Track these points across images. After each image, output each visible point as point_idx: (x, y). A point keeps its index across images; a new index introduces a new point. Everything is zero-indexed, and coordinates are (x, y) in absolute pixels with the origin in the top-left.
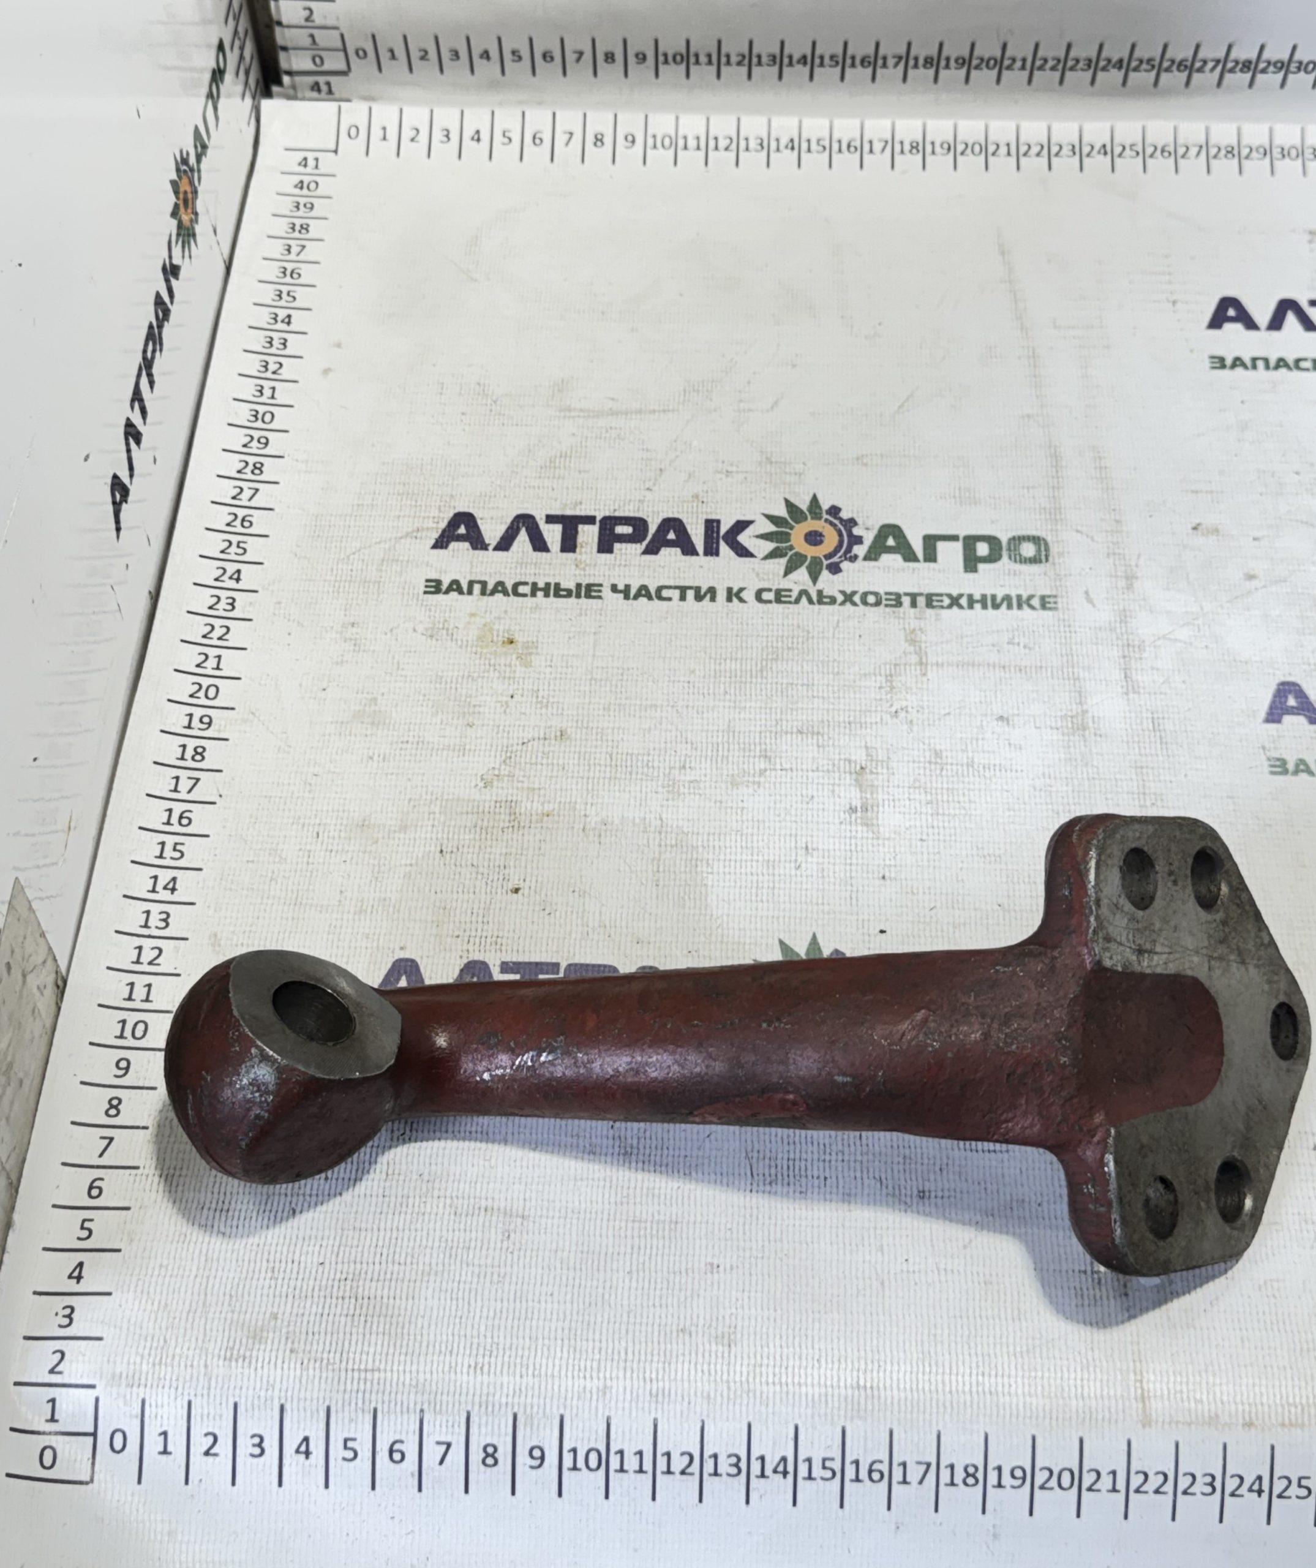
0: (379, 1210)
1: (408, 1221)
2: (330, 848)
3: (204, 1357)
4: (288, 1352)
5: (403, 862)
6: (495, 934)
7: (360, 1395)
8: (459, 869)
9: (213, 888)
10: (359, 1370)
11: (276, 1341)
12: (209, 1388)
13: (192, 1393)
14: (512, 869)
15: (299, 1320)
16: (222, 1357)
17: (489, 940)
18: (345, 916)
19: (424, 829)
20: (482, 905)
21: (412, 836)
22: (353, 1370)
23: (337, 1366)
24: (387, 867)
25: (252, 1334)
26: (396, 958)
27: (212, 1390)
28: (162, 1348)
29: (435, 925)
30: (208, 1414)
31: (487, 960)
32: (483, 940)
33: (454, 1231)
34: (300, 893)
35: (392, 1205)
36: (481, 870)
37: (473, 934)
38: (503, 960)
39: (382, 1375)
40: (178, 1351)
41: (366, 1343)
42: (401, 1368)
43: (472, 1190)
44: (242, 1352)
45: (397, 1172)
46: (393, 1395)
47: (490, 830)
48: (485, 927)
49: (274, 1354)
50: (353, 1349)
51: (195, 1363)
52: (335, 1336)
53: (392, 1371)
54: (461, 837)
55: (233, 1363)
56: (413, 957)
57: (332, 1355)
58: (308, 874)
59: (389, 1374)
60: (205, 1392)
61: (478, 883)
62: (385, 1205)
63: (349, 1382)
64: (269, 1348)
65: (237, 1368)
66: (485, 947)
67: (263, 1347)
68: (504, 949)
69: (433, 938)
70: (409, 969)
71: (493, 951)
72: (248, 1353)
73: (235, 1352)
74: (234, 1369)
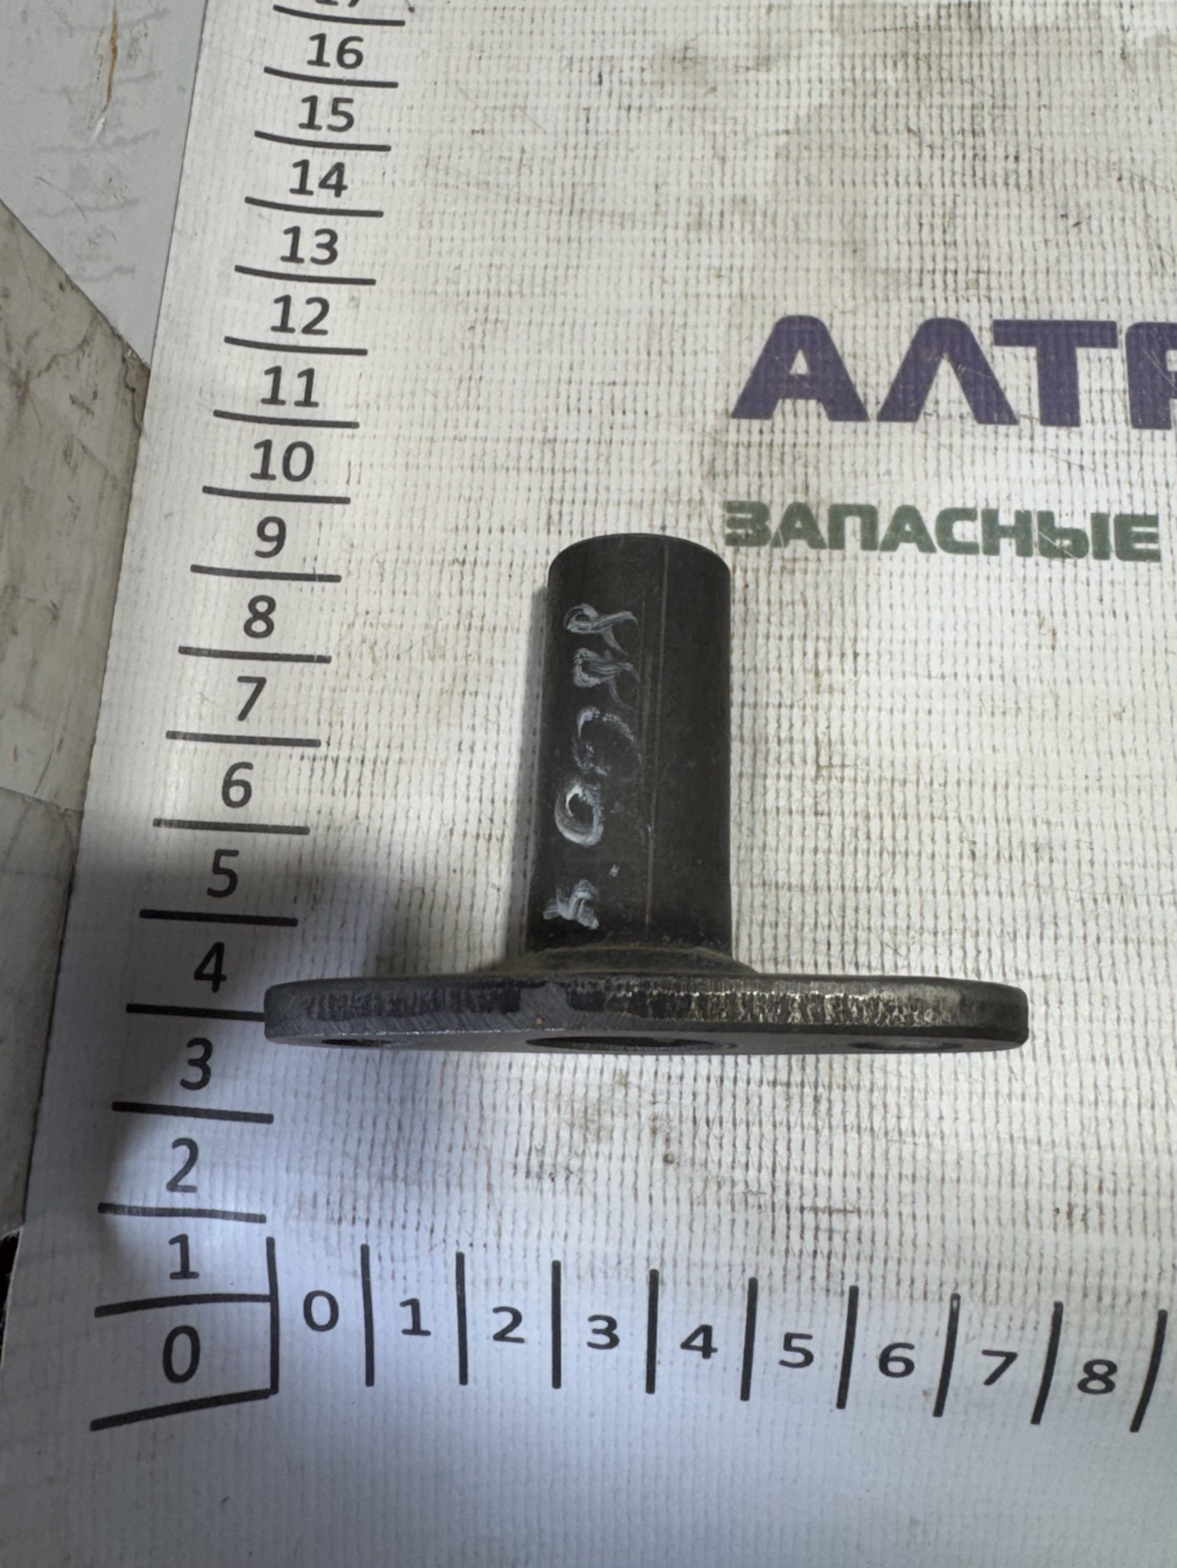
0: (810, 845)
1: (875, 872)
2: (625, 102)
3: (483, 1170)
4: (659, 1164)
5: (771, 128)
6: (973, 266)
7: (821, 1262)
8: (883, 139)
9: (413, 183)
10: (815, 1210)
11: (631, 1135)
12: (499, 1234)
13: (465, 1238)
14: (989, 135)
15: (675, 1089)
16: (522, 1171)
17: (961, 277)
18: (670, 232)
19: (804, 63)
20: (939, 211)
21: (782, 78)
22: (802, 1209)
23: (766, 1200)
24: (741, 137)
25: (579, 1120)
26: (779, 316)
27: (506, 1237)
28: (397, 1146)
29: (849, 250)
31: (963, 318)
32: (950, 277)
33: (975, 893)
34: (579, 190)
35: (836, 832)
36: (927, 138)
37: (929, 266)
38: (997, 316)
39: (866, 1221)
41: (824, 1150)
42: (906, 1210)
43: (1001, 803)
44: (561, 1159)
45: (836, 760)
46: (892, 1265)
47: (934, 60)
48: (951, 252)
49: (629, 1164)
50: (796, 1162)
51: (467, 1180)
52: (755, 1129)
53: (886, 1214)
54: (880, 76)
55: (547, 1184)
56: (813, 313)
57: (752, 1173)
58: (591, 153)
59: (880, 1220)
60: (492, 1240)
61: (925, 167)
62: (822, 834)
63: (795, 1235)
64: (617, 1152)
65: (554, 1193)
66: (955, 290)
67: (604, 1148)
68: (994, 295)
69: (847, 276)
70: (807, 337)
71: (974, 300)
72: (575, 1163)
73: (548, 1160)
74: (548, 1195)
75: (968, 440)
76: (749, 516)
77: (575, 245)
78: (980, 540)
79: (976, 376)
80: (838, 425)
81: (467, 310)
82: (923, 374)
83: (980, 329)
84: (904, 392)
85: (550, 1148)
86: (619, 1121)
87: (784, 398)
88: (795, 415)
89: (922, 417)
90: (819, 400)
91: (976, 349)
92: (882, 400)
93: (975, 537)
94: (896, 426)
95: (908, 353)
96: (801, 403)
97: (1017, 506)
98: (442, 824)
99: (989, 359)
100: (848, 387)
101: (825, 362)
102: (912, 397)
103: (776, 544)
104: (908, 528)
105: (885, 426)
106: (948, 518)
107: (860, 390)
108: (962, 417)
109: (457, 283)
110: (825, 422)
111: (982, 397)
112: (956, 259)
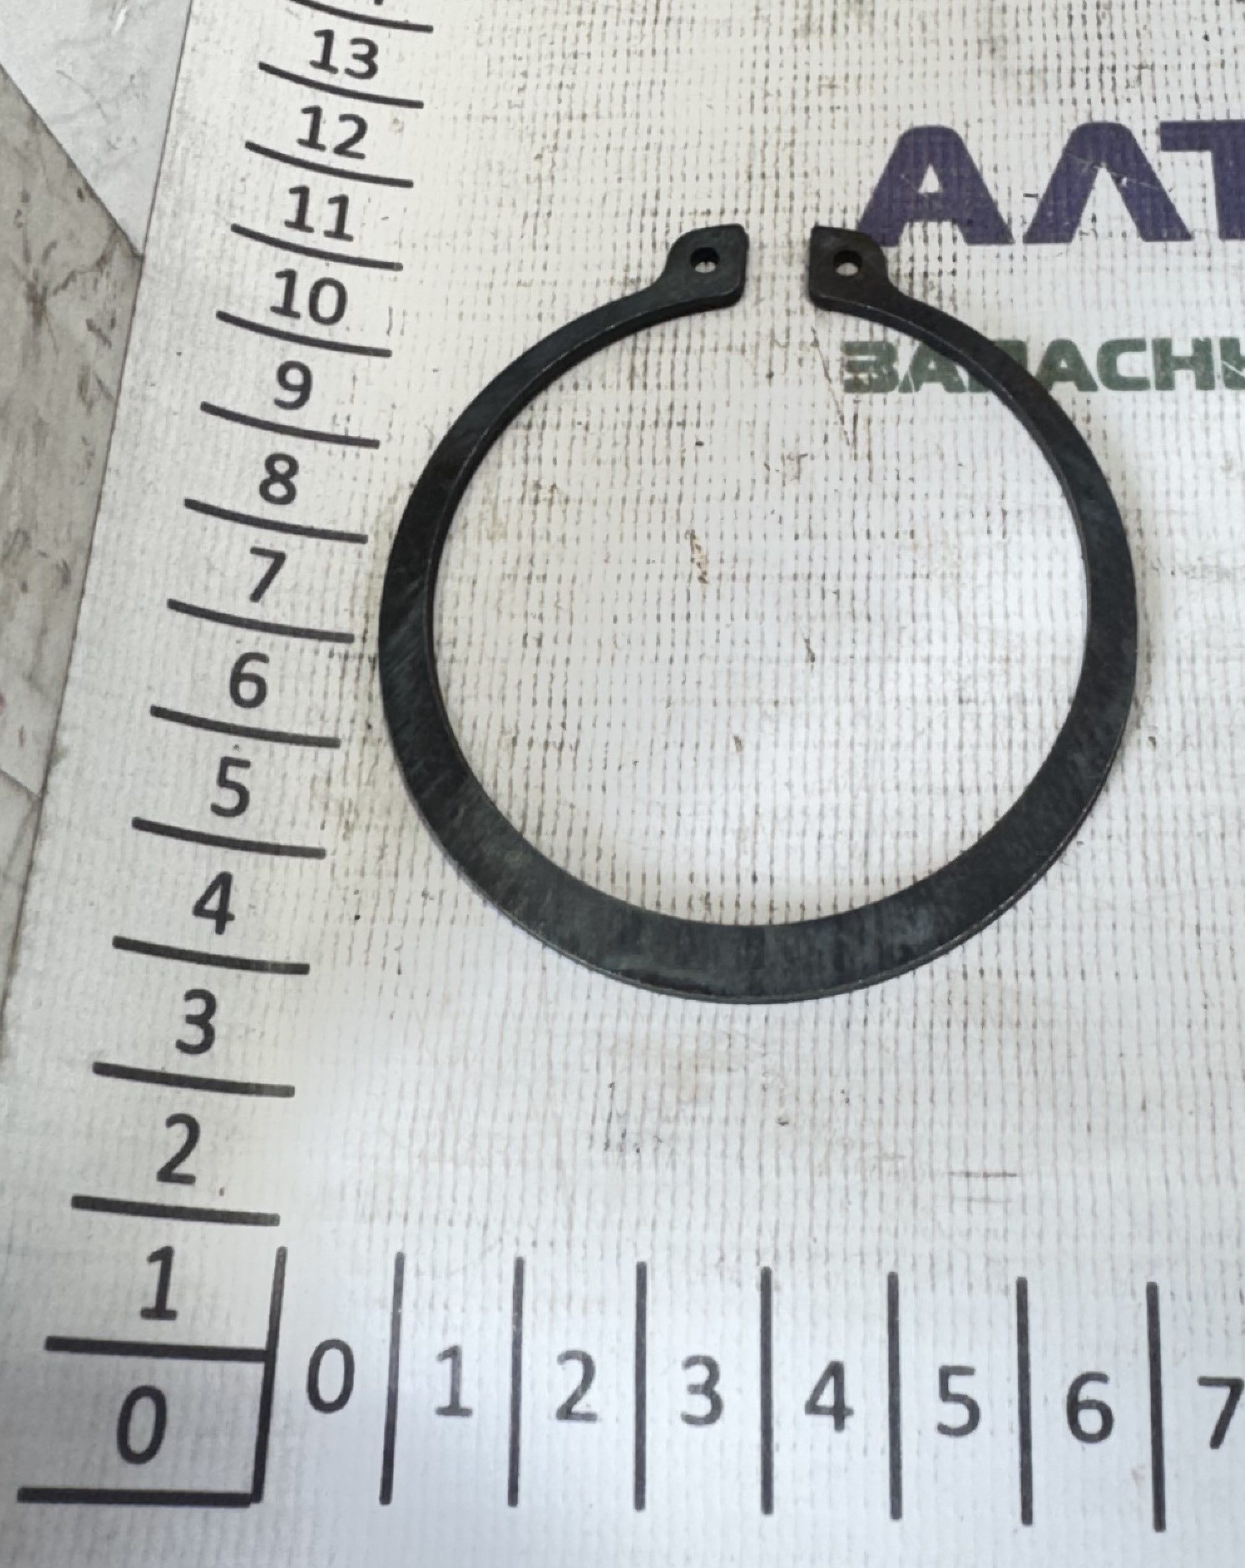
0: (954, 739)
3: (552, 1142)
4: (771, 1127)
6: (1134, 60)
7: (976, 1244)
10: (967, 1174)
11: (737, 1094)
12: (570, 1225)
13: (527, 1237)
15: (791, 1036)
16: (600, 1141)
17: (1120, 74)
18: (774, 39)
22: (950, 1174)
23: (904, 1165)
25: (672, 1077)
26: (905, 128)
27: (579, 1230)
29: (986, 48)
30: (570, 1298)
31: (1124, 122)
32: (1107, 75)
37: (1081, 63)
38: (1164, 118)
39: (1031, 1185)
40: (484, 1121)
42: (1081, 1169)
44: (649, 1124)
48: (1108, 47)
49: (734, 1129)
50: (942, 1117)
51: (531, 1157)
52: (890, 1078)
53: (1057, 1175)
55: (631, 1156)
56: (946, 123)
57: (888, 1131)
60: (561, 1235)
63: (941, 1206)
64: (719, 1113)
65: (640, 1169)
66: (1114, 88)
67: (703, 1111)
68: (1161, 93)
69: (986, 78)
70: (939, 150)
71: (1136, 99)
72: (666, 1130)
73: (632, 1127)
74: (632, 1170)
75: (1133, 261)
76: (873, 358)
77: (660, 56)
78: (1151, 375)
79: (1140, 187)
80: (978, 250)
81: (533, 135)
82: (1077, 186)
83: (1144, 132)
84: (1055, 209)
85: (636, 1111)
86: (722, 1078)
87: (912, 221)
88: (926, 240)
89: (1077, 236)
90: (954, 222)
91: (1139, 155)
92: (1029, 219)
93: (1145, 371)
94: (1046, 249)
95: (1059, 164)
96: (932, 226)
97: (1196, 333)
98: (503, 731)
99: (1155, 168)
100: (990, 207)
101: (960, 177)
102: (1064, 214)
103: (905, 389)
104: (1063, 365)
105: (1033, 248)
106: (1111, 351)
107: (1003, 210)
108: (1124, 235)
109: (521, 105)
110: (962, 247)
111: (1148, 212)
112: (1114, 54)
